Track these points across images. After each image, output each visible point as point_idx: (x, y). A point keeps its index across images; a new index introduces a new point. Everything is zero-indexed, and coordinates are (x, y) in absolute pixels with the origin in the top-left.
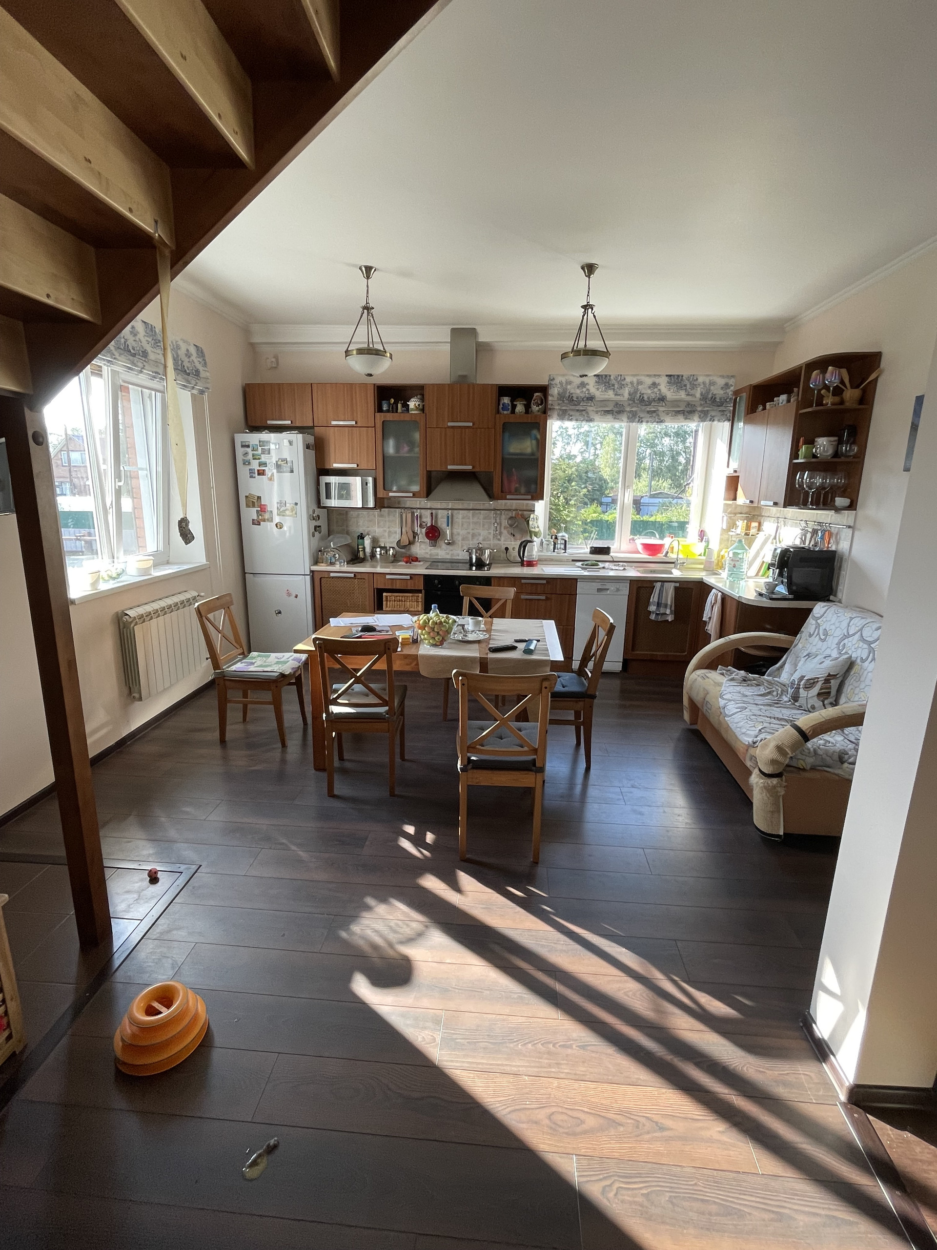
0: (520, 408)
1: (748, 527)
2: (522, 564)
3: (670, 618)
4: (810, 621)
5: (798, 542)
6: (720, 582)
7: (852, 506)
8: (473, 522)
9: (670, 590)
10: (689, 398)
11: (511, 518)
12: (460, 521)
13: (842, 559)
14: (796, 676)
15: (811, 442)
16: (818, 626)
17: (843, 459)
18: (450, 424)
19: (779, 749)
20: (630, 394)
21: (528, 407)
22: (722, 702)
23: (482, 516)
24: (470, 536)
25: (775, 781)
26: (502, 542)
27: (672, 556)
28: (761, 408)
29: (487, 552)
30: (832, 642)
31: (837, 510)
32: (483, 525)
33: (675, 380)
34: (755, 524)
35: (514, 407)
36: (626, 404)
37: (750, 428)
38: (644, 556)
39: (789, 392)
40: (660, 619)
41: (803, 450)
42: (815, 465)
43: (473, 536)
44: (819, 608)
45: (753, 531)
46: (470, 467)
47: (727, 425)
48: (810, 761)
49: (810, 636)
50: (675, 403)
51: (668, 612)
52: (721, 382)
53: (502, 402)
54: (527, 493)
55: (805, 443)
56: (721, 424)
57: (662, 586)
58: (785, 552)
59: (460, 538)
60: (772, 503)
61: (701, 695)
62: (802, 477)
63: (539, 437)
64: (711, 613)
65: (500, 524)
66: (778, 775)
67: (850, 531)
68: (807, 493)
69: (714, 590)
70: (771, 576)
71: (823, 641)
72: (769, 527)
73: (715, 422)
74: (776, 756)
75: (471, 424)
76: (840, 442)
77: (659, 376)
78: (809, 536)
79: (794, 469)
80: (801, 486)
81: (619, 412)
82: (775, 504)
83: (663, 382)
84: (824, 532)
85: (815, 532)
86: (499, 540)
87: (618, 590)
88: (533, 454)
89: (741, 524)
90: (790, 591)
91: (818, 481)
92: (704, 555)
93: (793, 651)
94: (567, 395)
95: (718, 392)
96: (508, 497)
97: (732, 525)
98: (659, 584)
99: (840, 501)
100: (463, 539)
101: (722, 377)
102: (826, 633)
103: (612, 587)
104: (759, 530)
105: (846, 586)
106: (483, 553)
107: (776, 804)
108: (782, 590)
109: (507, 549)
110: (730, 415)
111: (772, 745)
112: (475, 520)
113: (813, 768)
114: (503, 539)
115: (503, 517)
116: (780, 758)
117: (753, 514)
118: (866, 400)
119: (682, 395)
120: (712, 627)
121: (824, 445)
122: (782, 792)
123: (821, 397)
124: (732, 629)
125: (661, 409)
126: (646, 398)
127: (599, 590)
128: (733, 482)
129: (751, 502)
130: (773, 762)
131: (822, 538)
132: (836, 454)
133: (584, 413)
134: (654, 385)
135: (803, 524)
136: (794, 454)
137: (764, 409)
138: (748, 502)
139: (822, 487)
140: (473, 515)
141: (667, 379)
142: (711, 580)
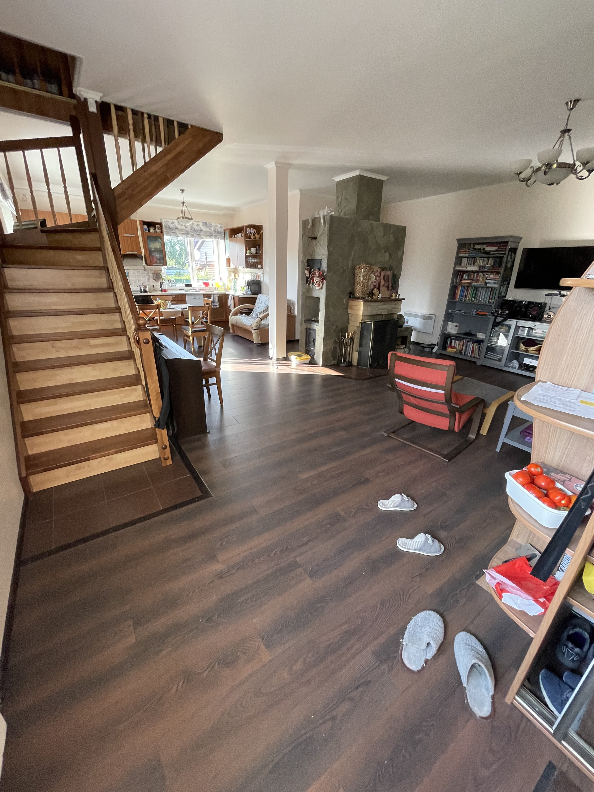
0: (152, 230)
1: (235, 276)
2: (162, 291)
3: (218, 307)
4: (257, 300)
5: (251, 279)
6: (231, 292)
7: (262, 268)
8: (138, 275)
9: (216, 296)
10: (210, 231)
11: (153, 273)
12: (132, 275)
13: (262, 283)
14: (257, 313)
15: (250, 249)
16: (259, 300)
17: (258, 254)
18: (125, 235)
19: (257, 323)
20: (190, 228)
21: (155, 229)
22: (242, 320)
23: (141, 273)
24: (137, 281)
25: (257, 330)
26: (151, 283)
27: (214, 287)
28: (233, 236)
29: (147, 287)
30: (263, 303)
31: (259, 269)
32: (142, 276)
33: (205, 224)
34: (237, 275)
35: (149, 231)
36: (189, 231)
37: (231, 243)
38: (204, 287)
39: (240, 232)
40: (215, 307)
41: (248, 251)
42: (252, 256)
43: (139, 280)
44: (259, 296)
45: (237, 277)
46: (137, 253)
47: (223, 241)
48: (263, 326)
49: (258, 303)
50: (206, 232)
51: (217, 304)
52: (219, 226)
53: (144, 227)
54: (160, 263)
55: (248, 249)
56: (221, 240)
57: (214, 296)
58: (248, 282)
59: (133, 282)
60: (242, 267)
61: (235, 321)
62: (249, 259)
63: (161, 242)
64: (230, 302)
65: (149, 276)
66: (258, 329)
67: (263, 275)
68: (251, 264)
69: (230, 296)
70: (246, 289)
71: (261, 304)
72: (241, 275)
73: (220, 240)
74: (256, 324)
75: (134, 236)
76: (257, 250)
77: (199, 222)
78: (253, 277)
79: (247, 257)
80: (249, 262)
81: (188, 234)
82: (243, 267)
83: (201, 224)
84: (257, 275)
85: (254, 276)
86: (150, 282)
87: (200, 298)
88: (160, 248)
89: (233, 275)
90: (251, 293)
91: (253, 260)
92: (223, 286)
93: (255, 308)
94: (168, 226)
95: (219, 230)
96: (154, 265)
97: (230, 275)
98: (213, 295)
99: (259, 266)
100: (135, 282)
101: (219, 224)
102: (262, 301)
103: (198, 297)
104: (238, 277)
105: (264, 289)
106: (145, 286)
107: (258, 336)
108: (249, 293)
109: (153, 286)
110: (223, 237)
111: (255, 322)
112: (138, 274)
113: (264, 328)
114: (151, 281)
115: (150, 273)
116: (257, 325)
117: (236, 271)
118: (261, 238)
119: (208, 229)
120: (232, 307)
121: (253, 250)
122: (259, 333)
123: (250, 236)
124: (238, 305)
125: (202, 234)
126: (196, 230)
127: (194, 298)
128: (229, 261)
129: (236, 267)
130: (256, 326)
131: (257, 277)
132: (256, 253)
133: (175, 233)
134: (198, 225)
135: (251, 274)
136: (246, 253)
137: (235, 237)
138: (235, 267)
139: (254, 262)
140: (137, 272)
141: (202, 223)
142: (227, 293)
